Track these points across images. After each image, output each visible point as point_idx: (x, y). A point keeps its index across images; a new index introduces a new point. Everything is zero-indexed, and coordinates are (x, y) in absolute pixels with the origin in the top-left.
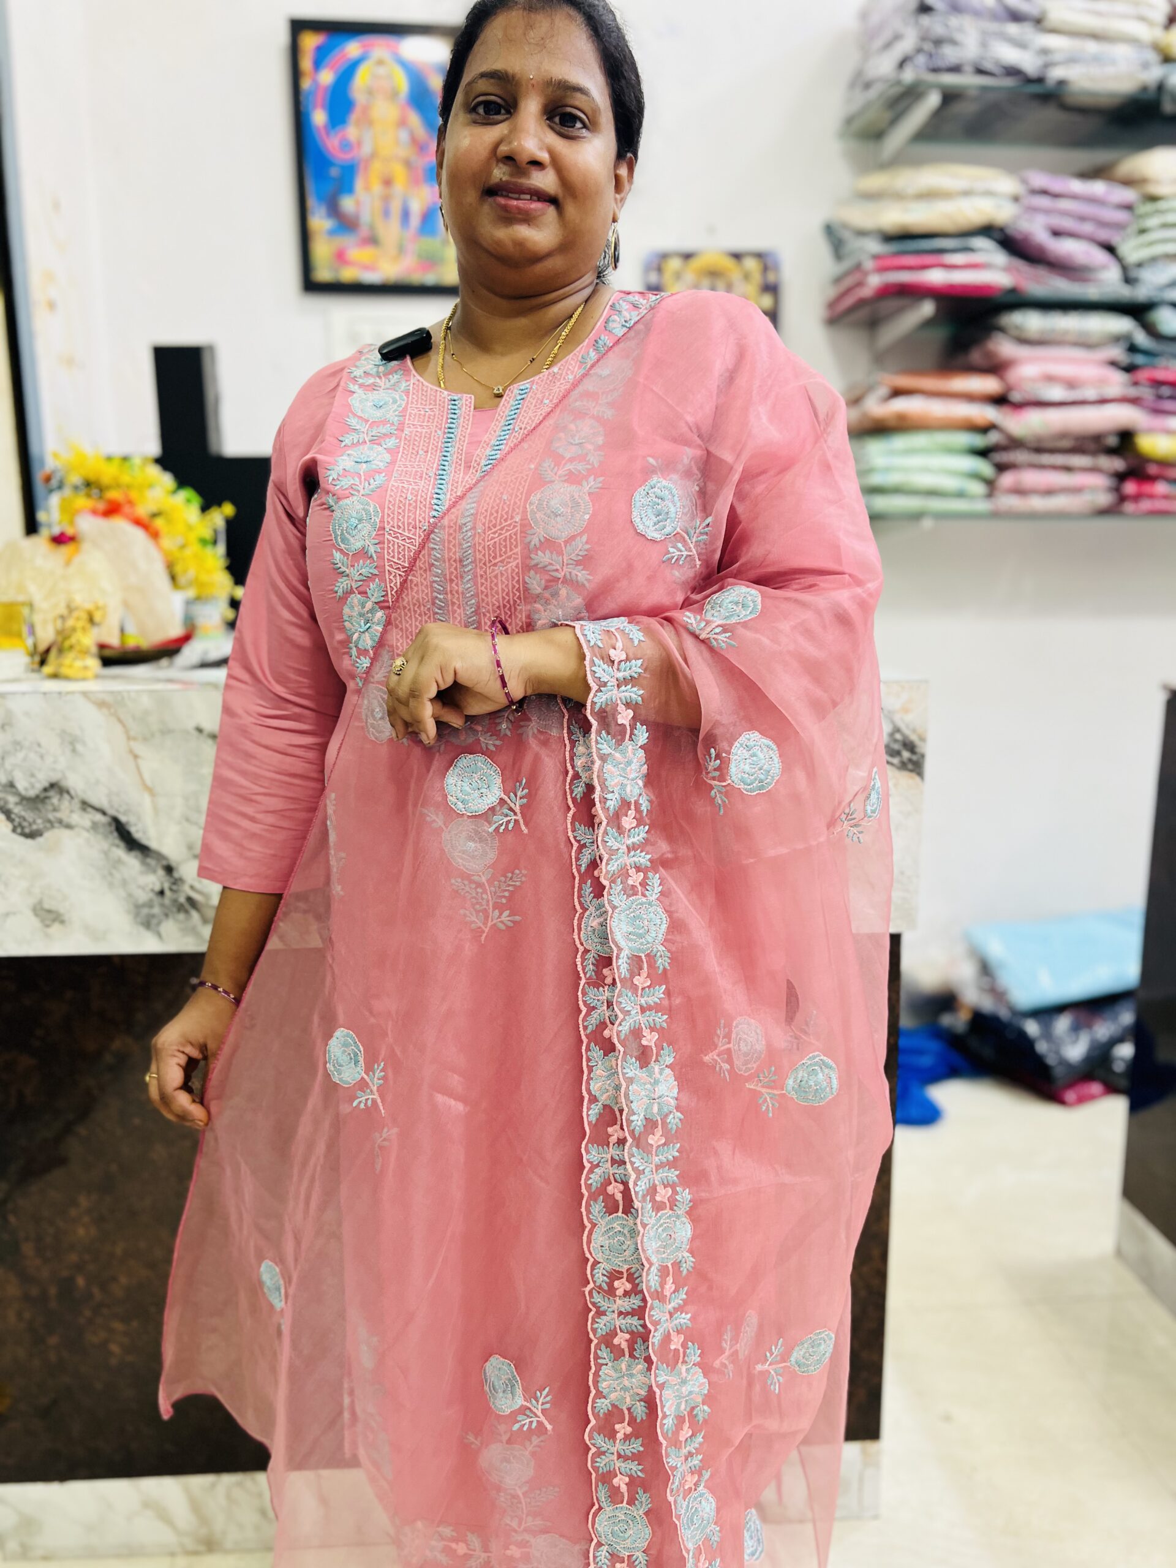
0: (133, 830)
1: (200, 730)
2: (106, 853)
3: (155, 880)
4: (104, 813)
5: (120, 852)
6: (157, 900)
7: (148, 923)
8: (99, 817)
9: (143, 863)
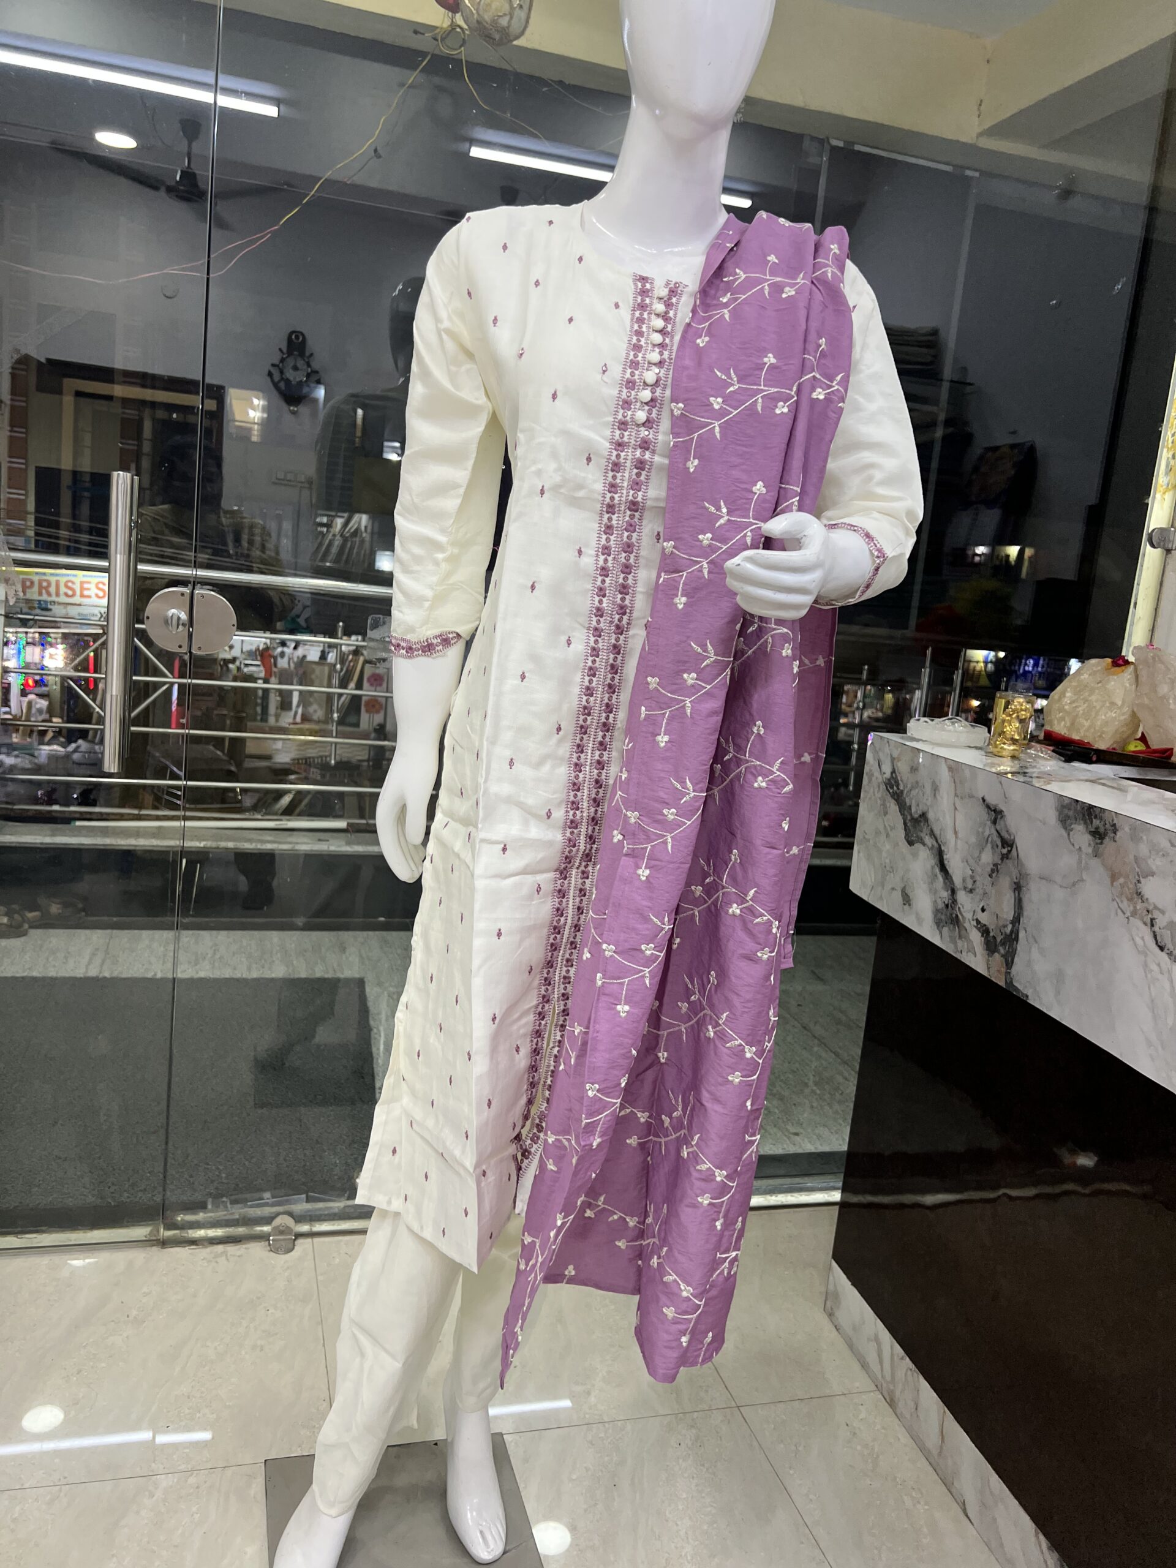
0: (945, 857)
1: (984, 800)
2: (933, 868)
3: (945, 894)
4: (937, 841)
5: (937, 870)
6: (945, 910)
7: (939, 923)
8: (935, 843)
9: (944, 882)
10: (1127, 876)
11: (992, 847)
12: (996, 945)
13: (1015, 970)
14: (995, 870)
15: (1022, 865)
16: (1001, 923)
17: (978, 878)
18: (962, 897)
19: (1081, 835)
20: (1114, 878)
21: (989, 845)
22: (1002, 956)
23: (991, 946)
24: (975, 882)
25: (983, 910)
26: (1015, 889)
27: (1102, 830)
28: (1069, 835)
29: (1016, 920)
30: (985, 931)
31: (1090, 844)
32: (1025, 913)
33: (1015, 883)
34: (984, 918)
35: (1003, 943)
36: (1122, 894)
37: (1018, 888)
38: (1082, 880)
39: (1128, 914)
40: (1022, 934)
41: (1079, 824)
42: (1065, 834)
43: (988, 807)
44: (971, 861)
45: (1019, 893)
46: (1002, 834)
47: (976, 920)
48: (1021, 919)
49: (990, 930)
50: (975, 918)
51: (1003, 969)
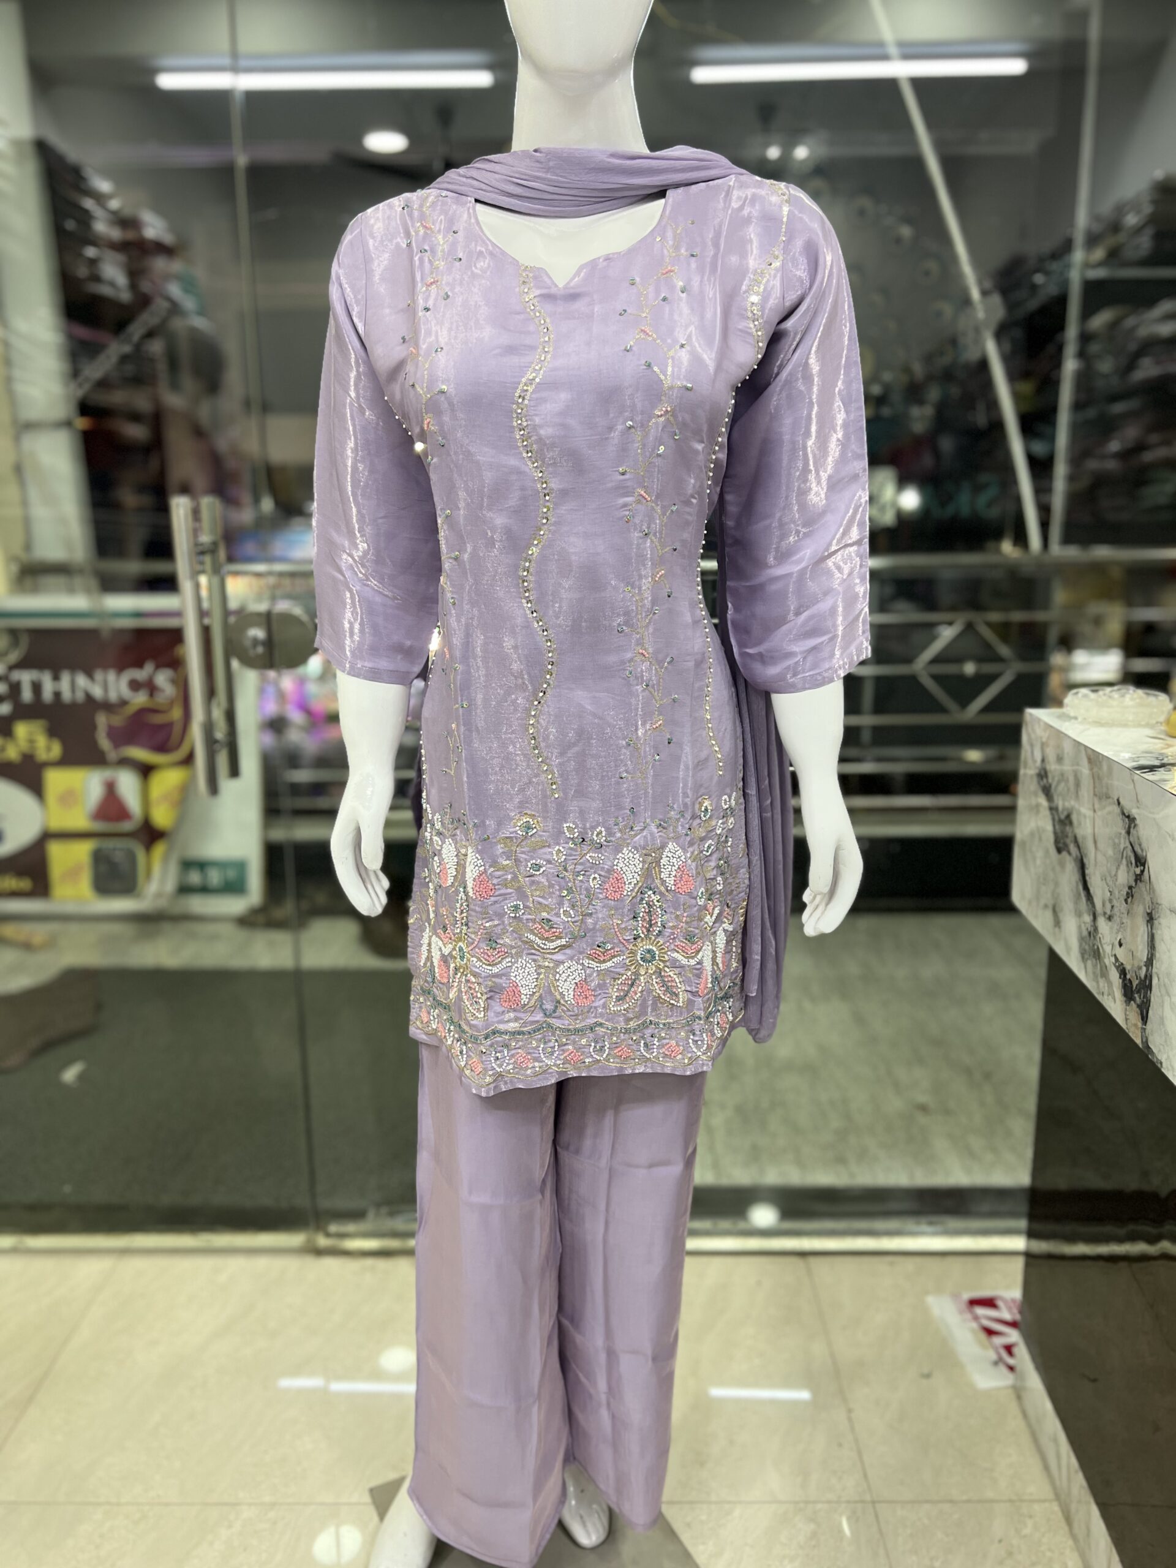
0: (1086, 870)
1: (1119, 803)
2: (1077, 884)
3: (1088, 919)
4: (1080, 851)
5: (1081, 887)
6: (1088, 938)
7: (1084, 955)
8: (1078, 853)
9: (1087, 902)
11: (1127, 865)
12: (1132, 992)
13: (1149, 1027)
14: (1130, 895)
15: (1154, 891)
16: (1136, 964)
17: (1115, 903)
18: (1102, 922)
21: (1124, 861)
22: (1138, 1006)
23: (1128, 993)
24: (1112, 907)
25: (1120, 945)
26: (1148, 921)
29: (1150, 962)
30: (1123, 972)
32: (1157, 955)
33: (1148, 914)
34: (1121, 953)
35: (1138, 991)
37: (1150, 919)
40: (1155, 982)
43: (1123, 814)
44: (1108, 879)
45: (1151, 928)
46: (1136, 849)
47: (1115, 955)
48: (1154, 962)
49: (1127, 971)
50: (1113, 953)
51: (1140, 1024)
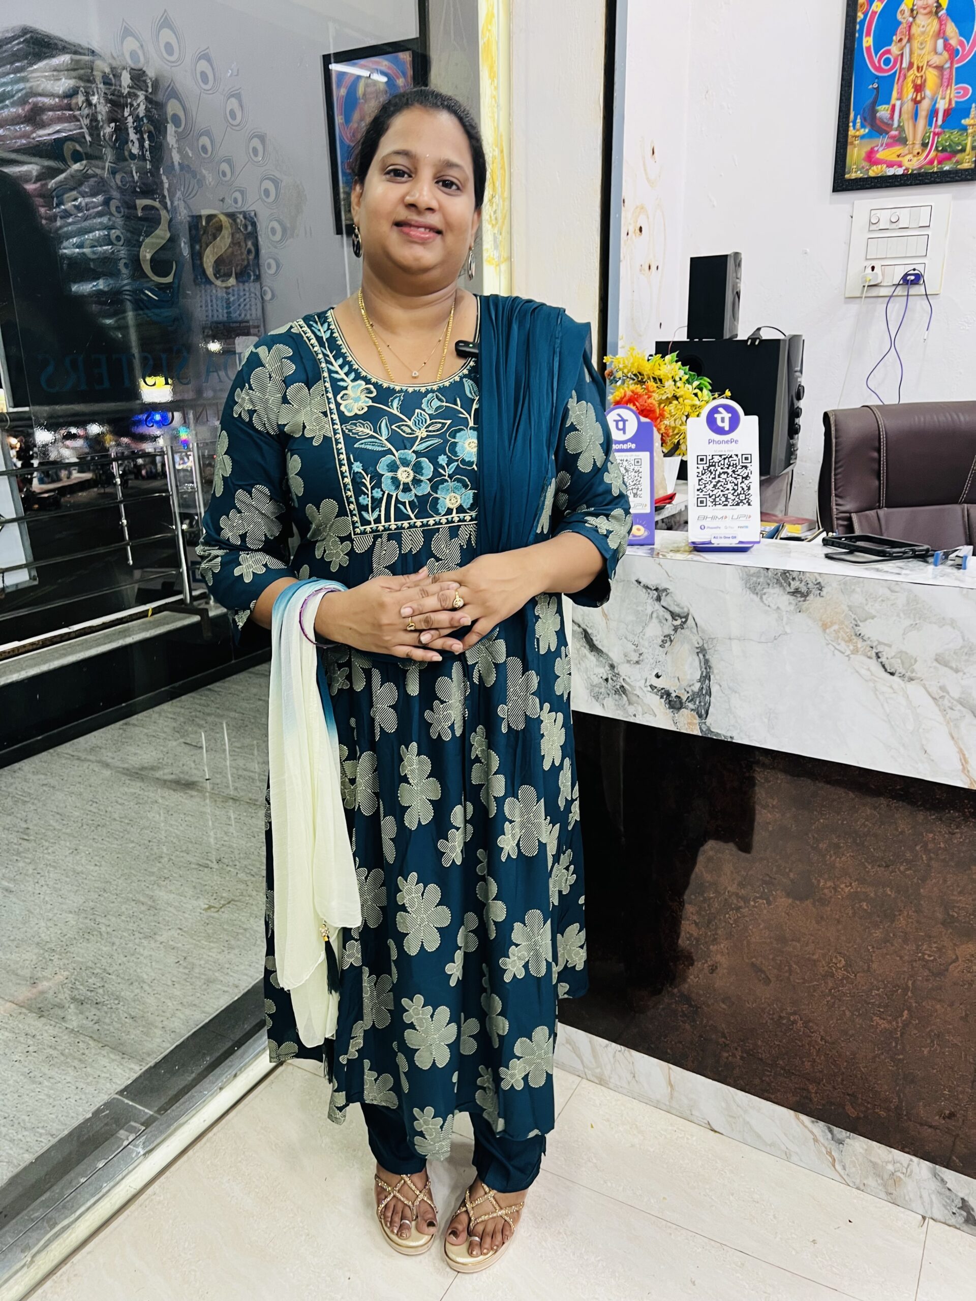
0: (594, 639)
1: (640, 583)
4: (579, 626)
5: (588, 652)
6: (604, 683)
7: (597, 698)
9: (598, 660)
10: (842, 623)
11: (660, 622)
12: (681, 703)
13: (709, 720)
14: (668, 639)
15: (703, 631)
16: (684, 684)
17: (643, 650)
18: (624, 669)
19: (778, 597)
20: (825, 627)
21: (654, 620)
22: (692, 710)
23: (674, 704)
24: (641, 654)
25: (658, 676)
26: (698, 653)
27: (804, 589)
28: (761, 598)
29: (706, 677)
30: (666, 694)
31: (790, 603)
32: (715, 671)
33: (697, 648)
34: (659, 683)
35: (691, 700)
36: (838, 638)
37: (702, 651)
38: (786, 633)
39: (848, 652)
40: (714, 689)
41: (773, 587)
42: (756, 599)
43: (647, 587)
44: (630, 637)
45: (704, 656)
46: (671, 609)
47: (651, 686)
48: (712, 677)
49: (671, 691)
50: (648, 684)
51: (697, 720)
